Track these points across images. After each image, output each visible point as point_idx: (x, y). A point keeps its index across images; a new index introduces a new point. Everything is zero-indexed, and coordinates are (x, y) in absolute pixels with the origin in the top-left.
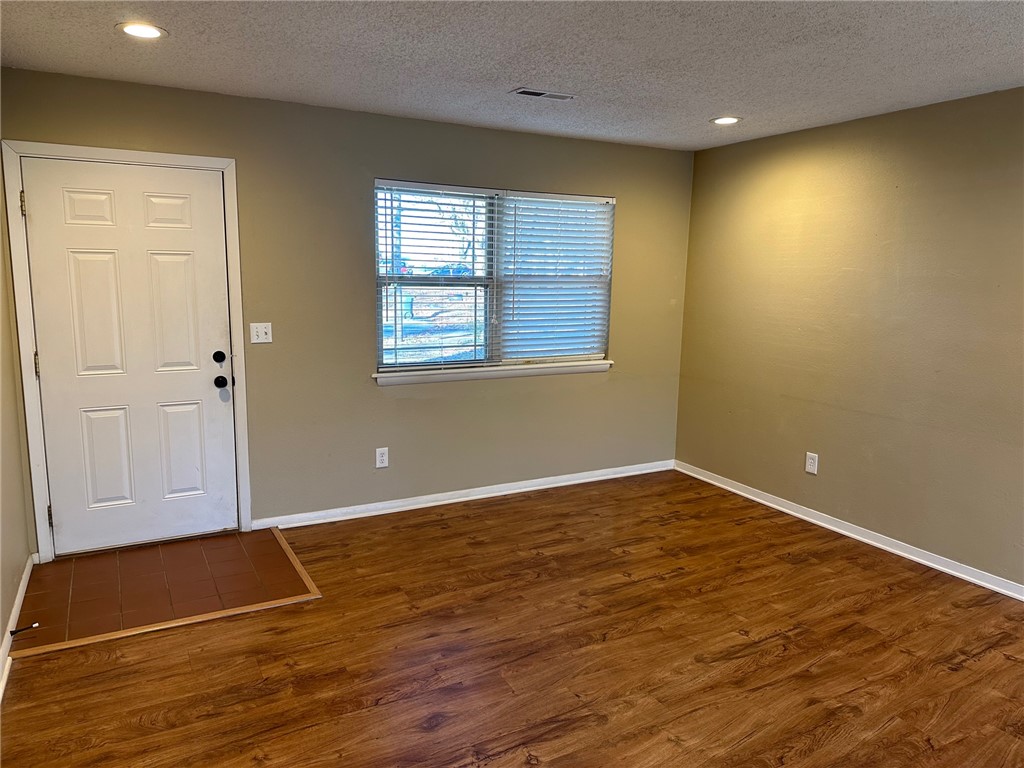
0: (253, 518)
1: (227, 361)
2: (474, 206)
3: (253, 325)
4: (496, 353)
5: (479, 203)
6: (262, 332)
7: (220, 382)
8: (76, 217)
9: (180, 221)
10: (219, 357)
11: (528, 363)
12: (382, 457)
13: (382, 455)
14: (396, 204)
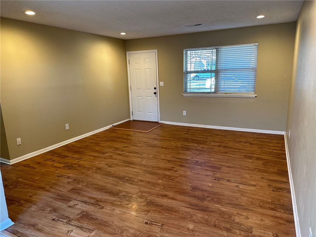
0: (160, 120)
1: (156, 89)
2: (212, 51)
3: (160, 82)
4: (216, 91)
5: (214, 50)
6: (162, 84)
7: (155, 93)
8: (135, 63)
9: (149, 63)
10: (155, 88)
11: (226, 94)
12: (185, 113)
13: (185, 112)
14: (192, 54)
